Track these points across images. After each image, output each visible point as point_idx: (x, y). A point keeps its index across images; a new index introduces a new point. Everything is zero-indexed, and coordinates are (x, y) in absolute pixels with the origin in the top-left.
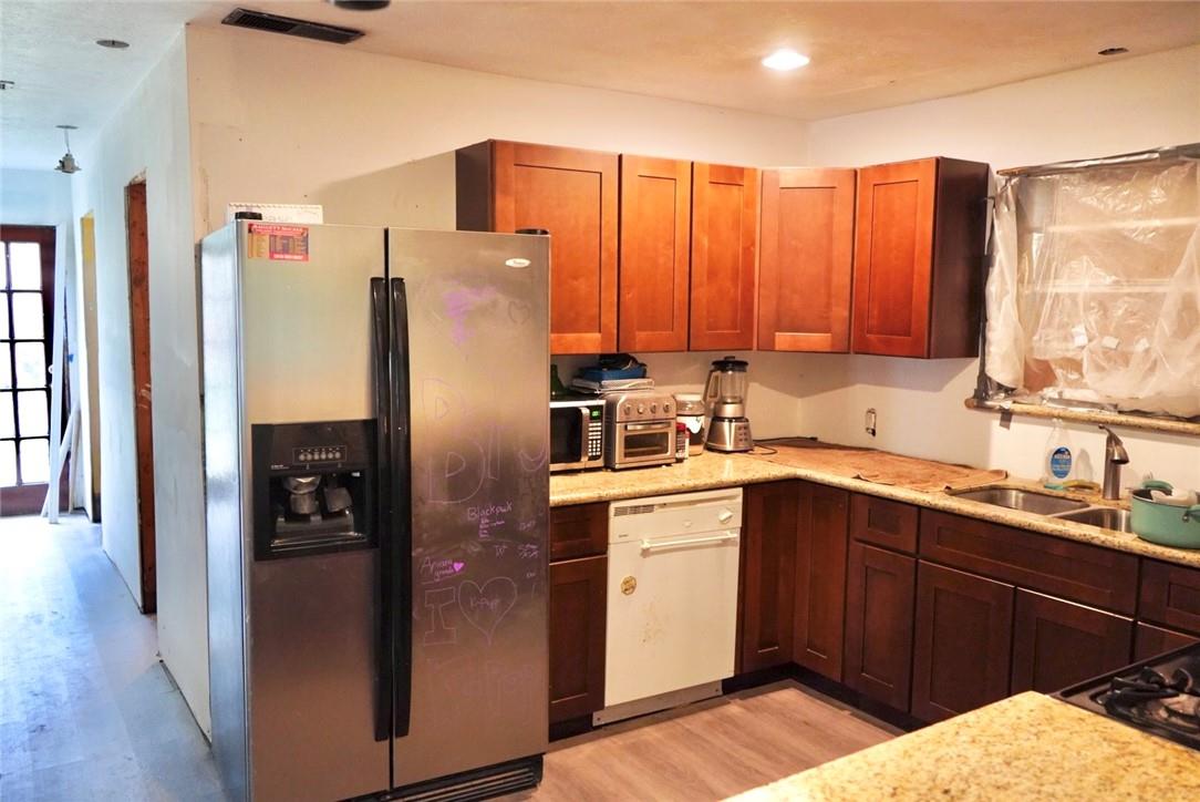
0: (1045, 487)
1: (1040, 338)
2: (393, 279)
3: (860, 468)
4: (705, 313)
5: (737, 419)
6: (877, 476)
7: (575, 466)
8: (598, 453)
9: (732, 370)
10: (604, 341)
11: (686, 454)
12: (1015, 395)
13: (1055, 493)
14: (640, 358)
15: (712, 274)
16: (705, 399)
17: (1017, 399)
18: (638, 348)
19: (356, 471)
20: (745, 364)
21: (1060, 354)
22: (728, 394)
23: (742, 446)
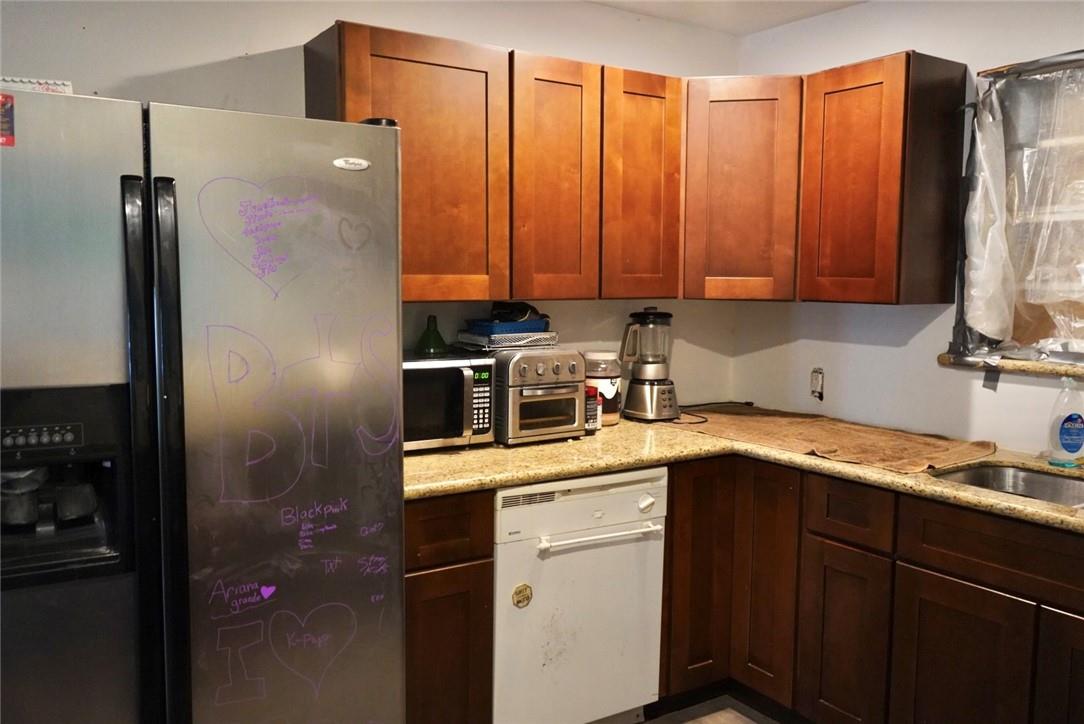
0: (1051, 464)
1: (1036, 279)
2: (155, 178)
3: (812, 441)
4: (620, 252)
5: (660, 382)
6: (835, 451)
7: (457, 441)
8: (487, 426)
9: (653, 323)
10: (493, 284)
11: (598, 425)
12: (1001, 349)
13: (1067, 471)
14: (542, 307)
15: (629, 203)
16: (621, 357)
17: (1007, 354)
18: (537, 293)
19: (106, 460)
20: (670, 316)
21: (1062, 297)
22: (649, 353)
23: (666, 414)
